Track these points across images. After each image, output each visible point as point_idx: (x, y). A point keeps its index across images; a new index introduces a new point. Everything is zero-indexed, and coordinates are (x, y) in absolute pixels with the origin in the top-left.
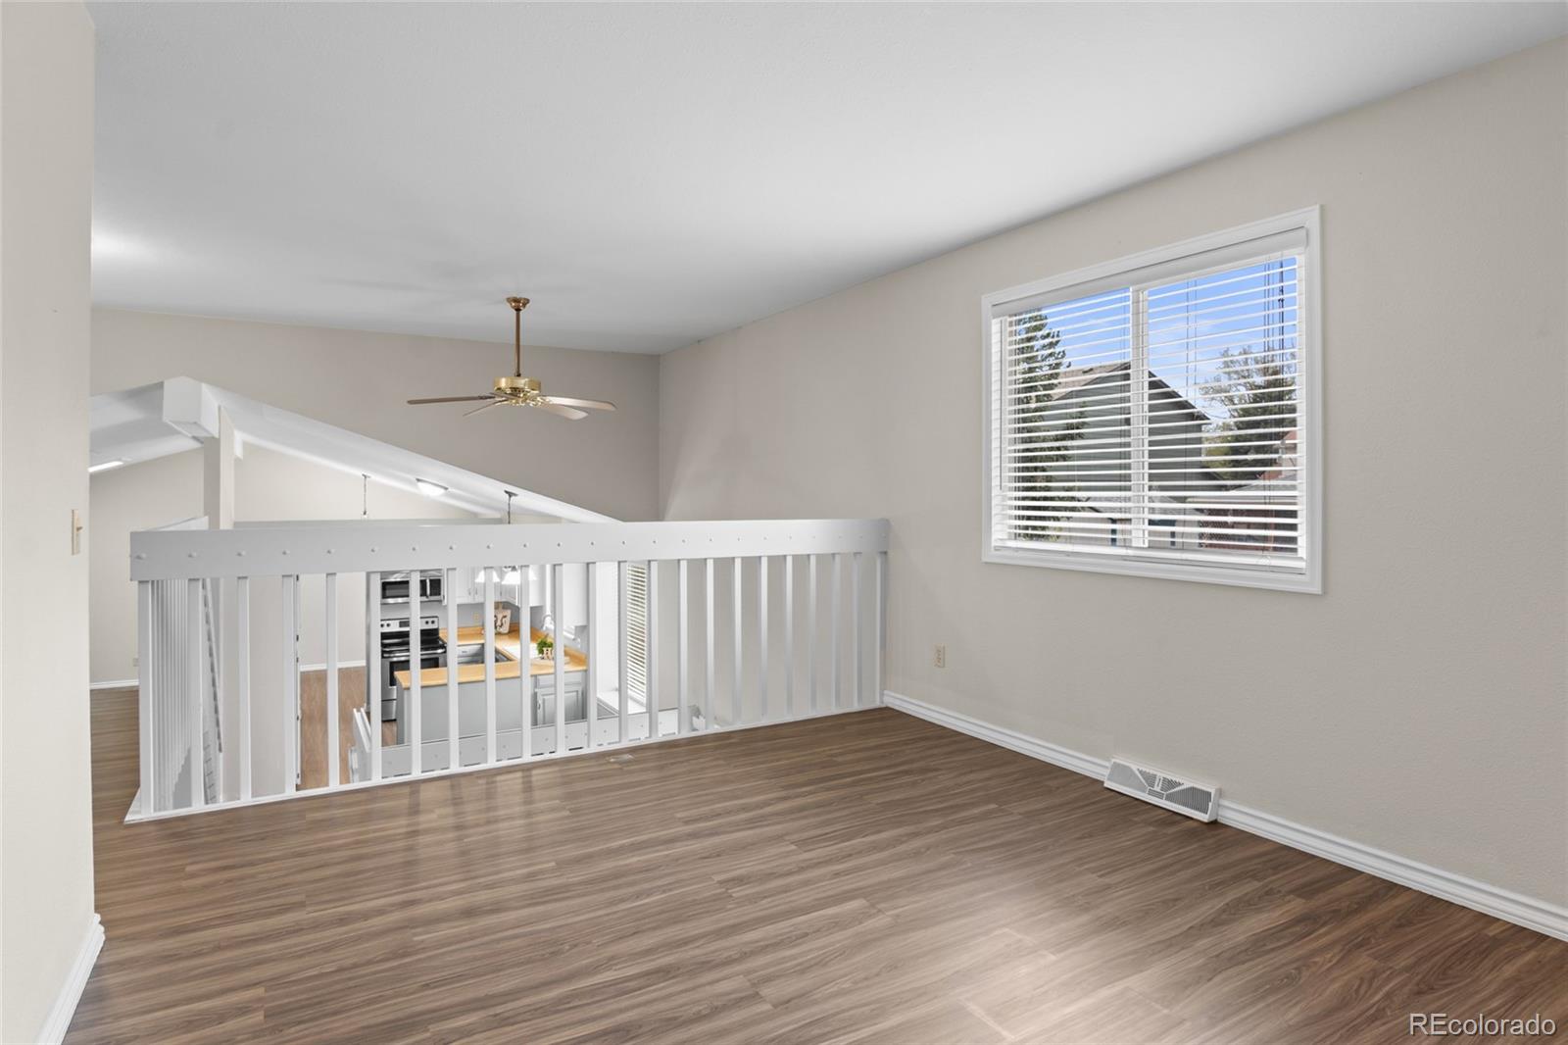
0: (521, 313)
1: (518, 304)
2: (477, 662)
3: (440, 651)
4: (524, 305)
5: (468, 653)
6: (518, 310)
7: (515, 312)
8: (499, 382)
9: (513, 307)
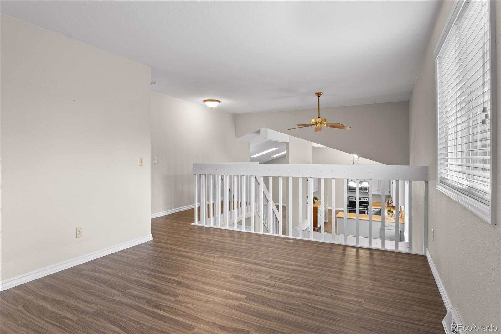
0: (320, 97)
1: (319, 95)
2: (378, 215)
3: (366, 209)
4: (321, 95)
5: (375, 211)
6: (319, 97)
7: (318, 97)
8: (312, 121)
9: (317, 96)
